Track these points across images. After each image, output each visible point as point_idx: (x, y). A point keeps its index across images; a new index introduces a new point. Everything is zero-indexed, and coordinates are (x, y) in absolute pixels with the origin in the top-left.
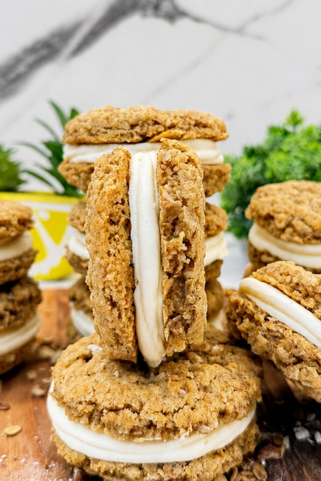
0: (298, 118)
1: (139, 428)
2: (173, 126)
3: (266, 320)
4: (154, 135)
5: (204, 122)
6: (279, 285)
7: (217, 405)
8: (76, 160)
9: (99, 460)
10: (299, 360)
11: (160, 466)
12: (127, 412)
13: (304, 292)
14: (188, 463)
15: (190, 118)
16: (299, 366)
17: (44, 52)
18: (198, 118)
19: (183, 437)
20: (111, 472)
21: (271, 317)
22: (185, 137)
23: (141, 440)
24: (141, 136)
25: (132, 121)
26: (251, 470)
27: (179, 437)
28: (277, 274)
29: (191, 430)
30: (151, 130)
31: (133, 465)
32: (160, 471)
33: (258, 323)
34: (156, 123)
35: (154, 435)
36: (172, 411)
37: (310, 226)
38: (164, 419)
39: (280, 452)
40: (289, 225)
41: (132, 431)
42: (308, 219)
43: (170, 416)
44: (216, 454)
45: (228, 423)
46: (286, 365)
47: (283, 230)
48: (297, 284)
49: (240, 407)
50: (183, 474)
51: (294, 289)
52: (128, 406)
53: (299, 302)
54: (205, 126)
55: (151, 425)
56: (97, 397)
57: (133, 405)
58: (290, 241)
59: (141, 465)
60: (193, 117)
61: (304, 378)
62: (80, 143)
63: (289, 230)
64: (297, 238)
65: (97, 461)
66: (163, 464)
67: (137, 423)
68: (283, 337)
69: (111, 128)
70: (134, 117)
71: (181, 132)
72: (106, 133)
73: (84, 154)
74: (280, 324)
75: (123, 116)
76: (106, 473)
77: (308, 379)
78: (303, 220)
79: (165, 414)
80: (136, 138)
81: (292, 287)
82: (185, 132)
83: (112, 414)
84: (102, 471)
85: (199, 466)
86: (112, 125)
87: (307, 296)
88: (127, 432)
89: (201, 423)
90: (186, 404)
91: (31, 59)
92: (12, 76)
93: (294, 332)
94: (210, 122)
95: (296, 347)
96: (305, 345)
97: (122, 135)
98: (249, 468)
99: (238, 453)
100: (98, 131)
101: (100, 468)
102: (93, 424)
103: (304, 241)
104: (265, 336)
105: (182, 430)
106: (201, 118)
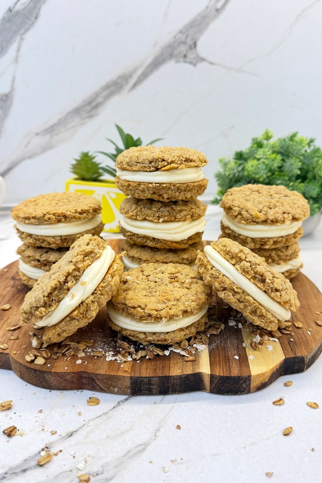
0: (270, 134)
1: (144, 316)
2: (172, 162)
3: (212, 269)
4: (162, 167)
5: (191, 158)
6: (220, 252)
7: (182, 308)
8: (123, 178)
9: (127, 329)
10: (225, 289)
11: (154, 333)
12: (139, 309)
13: (231, 256)
14: (167, 333)
15: (183, 157)
16: (225, 292)
17: (113, 88)
18: (188, 156)
19: (164, 322)
20: (132, 335)
21: (214, 267)
22: (179, 168)
23: (145, 321)
24: (155, 167)
25: (150, 159)
26: (201, 339)
27: (163, 321)
28: (220, 246)
29: (168, 318)
30: (161, 164)
31: (142, 332)
32: (154, 336)
33: (208, 270)
34: (163, 160)
35: (151, 320)
36: (160, 309)
37: (251, 215)
38: (156, 313)
39: (217, 331)
40: (240, 214)
41: (141, 317)
42: (250, 211)
43: (159, 312)
44: (182, 330)
45: (188, 316)
46: (219, 291)
47: (236, 216)
48: (229, 251)
49: (194, 309)
50: (165, 338)
51: (227, 254)
52: (140, 306)
53: (228, 261)
54: (191, 161)
55: (150, 315)
56: (126, 301)
57: (142, 306)
58: (240, 222)
59: (146, 332)
60: (184, 156)
61: (226, 297)
62: (124, 169)
63: (239, 217)
64: (243, 222)
65: (126, 329)
66: (156, 333)
67: (143, 314)
68: (218, 278)
69: (139, 163)
70: (151, 157)
71: (176, 166)
72: (136, 165)
73: (126, 175)
74: (218, 271)
75: (145, 156)
76: (130, 335)
77: (228, 298)
78: (247, 211)
79: (157, 311)
80: (152, 169)
81: (226, 253)
82: (179, 165)
83: (132, 309)
84: (128, 334)
85: (173, 335)
86: (140, 160)
87: (232, 258)
88: (139, 318)
89: (173, 315)
90: (167, 307)
91: (105, 93)
92: (94, 104)
93: (223, 275)
94: (195, 158)
95: (224, 283)
96: (228, 282)
97: (144, 167)
98: (200, 338)
99: (194, 330)
100: (133, 164)
101: (127, 333)
102: (124, 313)
103: (247, 223)
104: (210, 277)
105: (164, 318)
106: (189, 156)
